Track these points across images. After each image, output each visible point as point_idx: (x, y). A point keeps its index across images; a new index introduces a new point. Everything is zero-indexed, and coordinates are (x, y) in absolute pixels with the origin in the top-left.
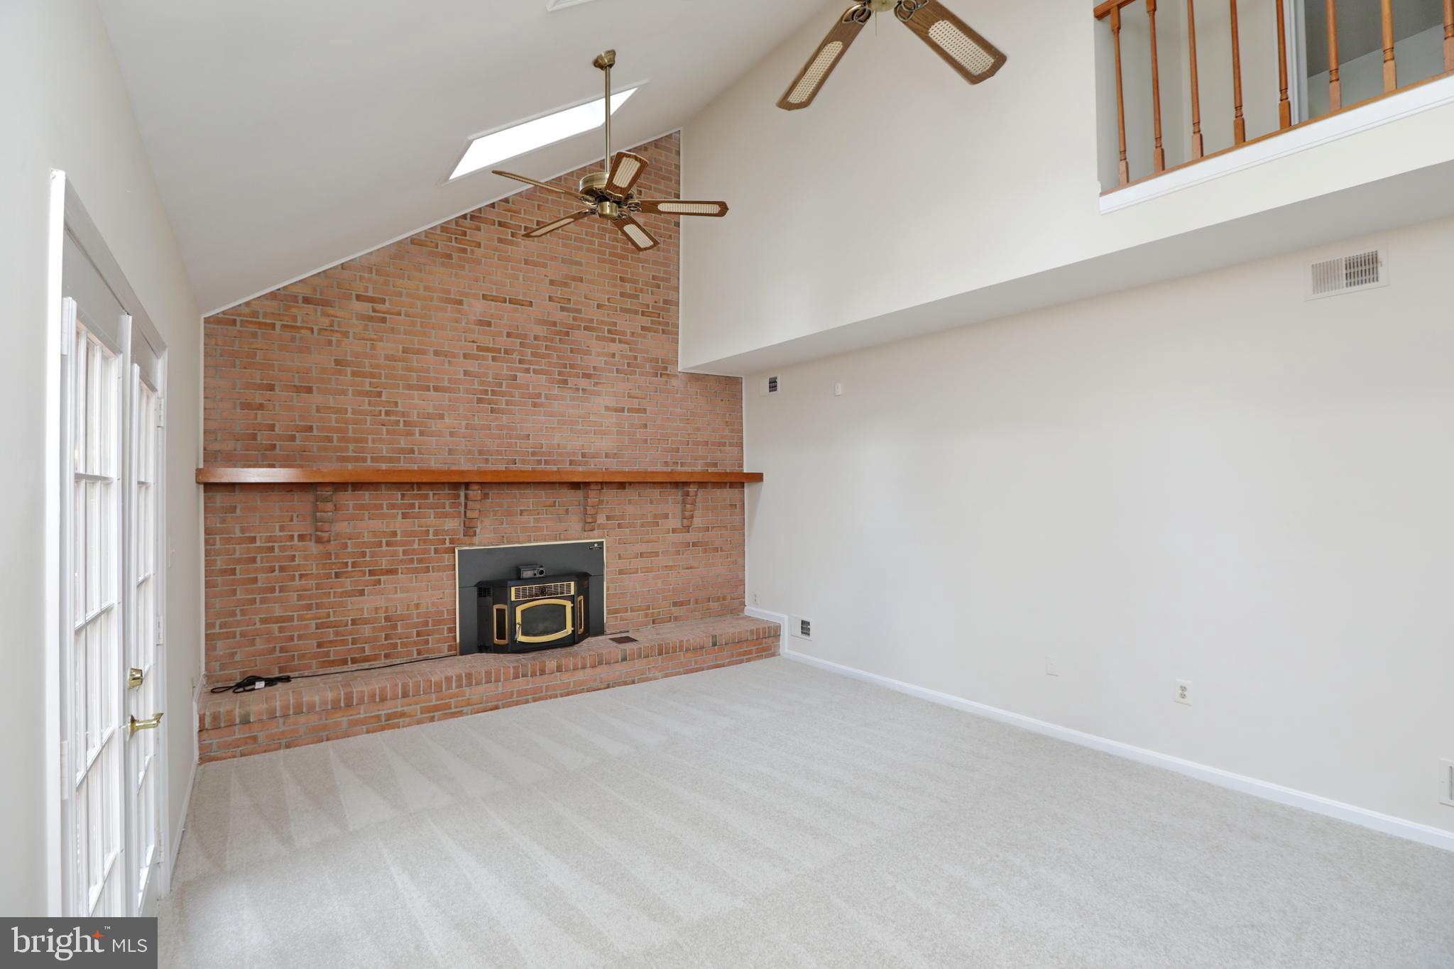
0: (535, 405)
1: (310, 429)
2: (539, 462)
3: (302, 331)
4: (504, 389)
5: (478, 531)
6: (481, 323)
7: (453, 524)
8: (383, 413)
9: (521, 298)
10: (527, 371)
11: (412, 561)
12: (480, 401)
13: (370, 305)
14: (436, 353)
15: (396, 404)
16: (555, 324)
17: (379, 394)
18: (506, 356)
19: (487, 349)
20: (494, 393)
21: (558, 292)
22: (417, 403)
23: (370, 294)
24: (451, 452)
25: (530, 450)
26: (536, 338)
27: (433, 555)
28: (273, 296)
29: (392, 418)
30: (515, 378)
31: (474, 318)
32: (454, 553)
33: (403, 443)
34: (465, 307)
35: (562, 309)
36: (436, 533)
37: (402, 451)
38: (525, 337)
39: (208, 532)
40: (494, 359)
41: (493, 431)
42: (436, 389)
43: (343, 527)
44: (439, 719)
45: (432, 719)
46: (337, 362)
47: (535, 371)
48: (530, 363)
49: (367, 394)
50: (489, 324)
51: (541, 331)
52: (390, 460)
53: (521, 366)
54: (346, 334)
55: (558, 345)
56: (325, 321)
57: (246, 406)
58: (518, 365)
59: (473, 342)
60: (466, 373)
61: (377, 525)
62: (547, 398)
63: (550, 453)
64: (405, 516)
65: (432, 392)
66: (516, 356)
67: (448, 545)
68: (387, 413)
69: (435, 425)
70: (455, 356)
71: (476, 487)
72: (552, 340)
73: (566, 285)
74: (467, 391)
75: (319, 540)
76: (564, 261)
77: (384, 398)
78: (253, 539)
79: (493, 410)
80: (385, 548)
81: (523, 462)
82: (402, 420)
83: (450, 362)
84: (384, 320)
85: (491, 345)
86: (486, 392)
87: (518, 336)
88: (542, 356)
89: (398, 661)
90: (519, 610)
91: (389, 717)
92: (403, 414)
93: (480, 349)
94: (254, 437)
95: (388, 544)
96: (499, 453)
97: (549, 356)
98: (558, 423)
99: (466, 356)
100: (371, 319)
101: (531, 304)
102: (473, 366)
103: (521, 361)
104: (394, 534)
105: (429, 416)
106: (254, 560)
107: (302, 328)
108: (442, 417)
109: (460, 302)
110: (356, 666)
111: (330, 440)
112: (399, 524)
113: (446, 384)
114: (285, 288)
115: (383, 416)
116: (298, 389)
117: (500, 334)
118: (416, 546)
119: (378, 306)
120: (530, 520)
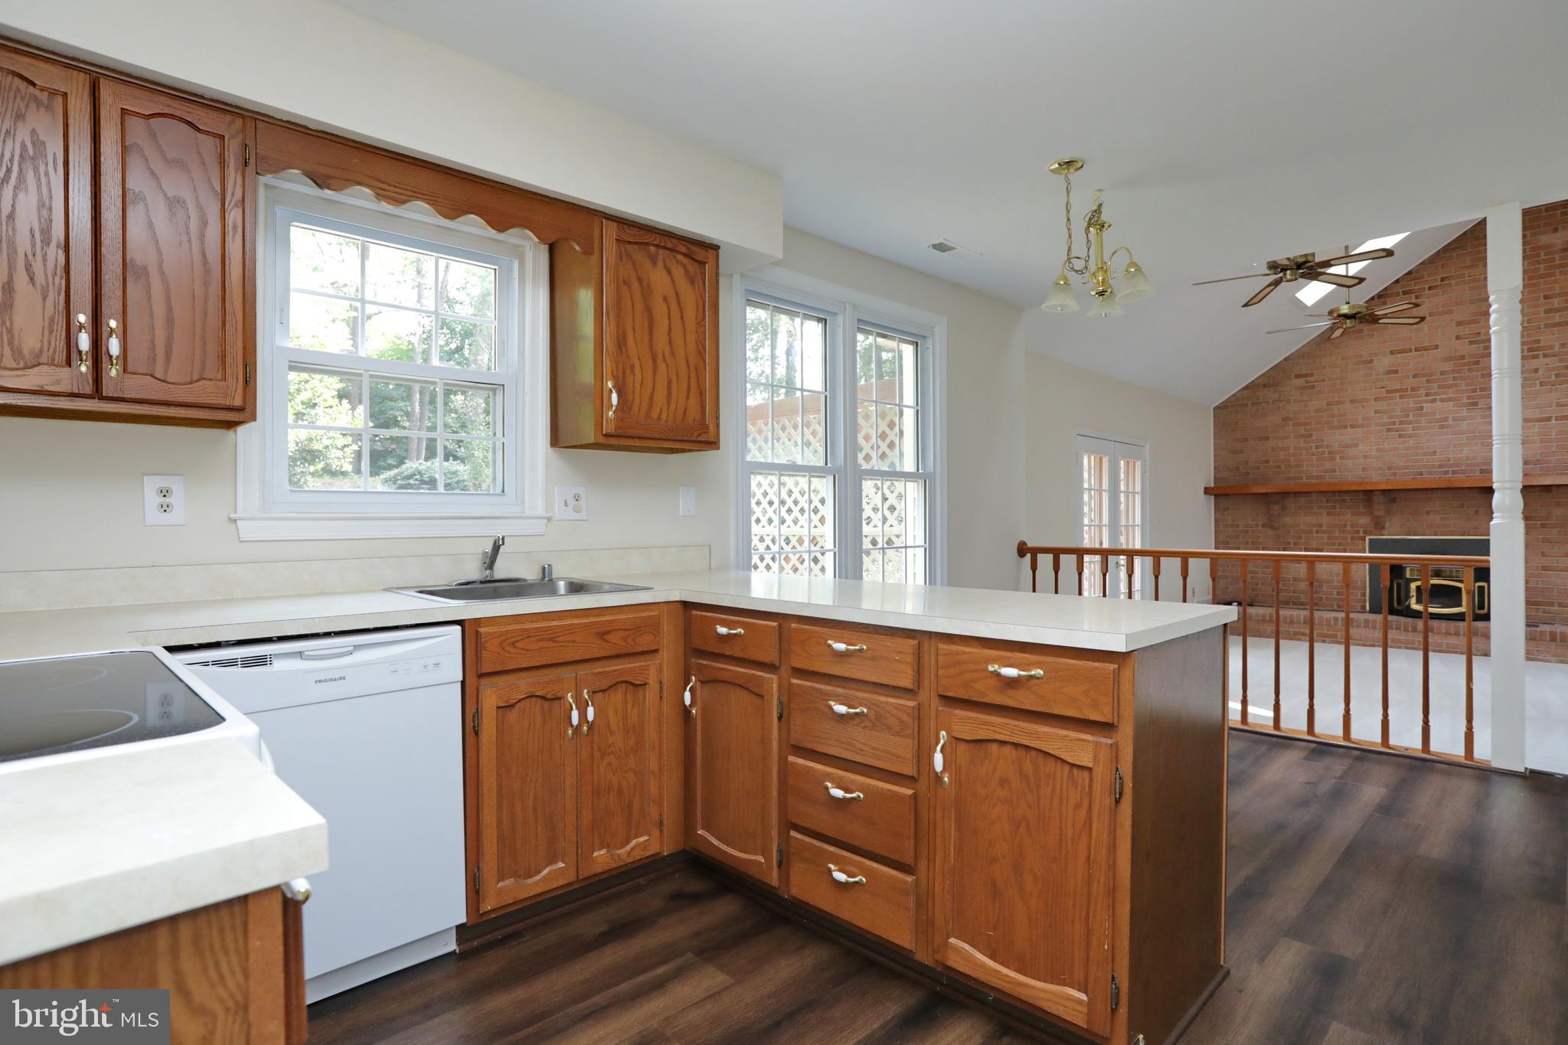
0: (1442, 427)
1: (1268, 461)
2: (1446, 473)
3: (1263, 405)
4: (1411, 418)
5: (1387, 526)
6: (1389, 372)
7: (1364, 520)
8: (1314, 447)
9: (1426, 345)
10: (1434, 401)
11: (1334, 544)
12: (1388, 430)
13: (1304, 379)
14: (1352, 402)
15: (1323, 441)
16: (1463, 357)
17: (1311, 435)
18: (1413, 393)
19: (1395, 391)
20: (1401, 423)
21: (1466, 330)
22: (1337, 438)
23: (1304, 372)
24: (1364, 469)
25: (1437, 463)
26: (1442, 373)
27: (1349, 540)
28: (1246, 388)
29: (1320, 450)
30: (1422, 408)
31: (1382, 370)
32: (1365, 540)
33: (1328, 465)
34: (1375, 363)
35: (1471, 343)
36: (1352, 526)
37: (1327, 471)
38: (1431, 375)
39: (1216, 521)
40: (1401, 397)
41: (1400, 452)
42: (1352, 427)
43: (1288, 520)
44: (1329, 643)
45: (1324, 642)
46: (1284, 419)
47: (1442, 400)
48: (1437, 394)
49: (1303, 436)
50: (1396, 372)
51: (1448, 366)
52: (1319, 477)
53: (1427, 398)
54: (1288, 401)
55: (1467, 374)
56: (1276, 396)
57: (1234, 452)
58: (1424, 398)
59: (1382, 388)
60: (1376, 412)
61: (1309, 519)
62: (1454, 419)
63: (1458, 465)
64: (1328, 514)
65: (1349, 429)
66: (1422, 392)
67: (1361, 534)
68: (1317, 447)
69: (1351, 452)
70: (1365, 400)
71: (1378, 493)
72: (1459, 371)
73: (1474, 321)
74: (1378, 424)
75: (1272, 527)
76: (1471, 302)
77: (1314, 438)
78: (1238, 526)
79: (1400, 436)
80: (1315, 535)
81: (1430, 473)
82: (1326, 450)
83: (1363, 406)
84: (1313, 387)
85: (1398, 388)
86: (1394, 423)
87: (1424, 376)
88: (1450, 387)
89: (1321, 608)
90: (1413, 586)
91: (1295, 633)
92: (1328, 446)
93: (1389, 392)
94: (1238, 469)
95: (1317, 532)
96: (1406, 467)
97: (1457, 385)
98: (1467, 439)
99: (1376, 399)
100: (1304, 388)
101: (1437, 347)
102: (1383, 406)
103: (1427, 395)
104: (1321, 525)
105: (1347, 446)
106: (1238, 537)
107: (1263, 402)
108: (1356, 445)
109: (1371, 361)
110: (1294, 607)
111: (1279, 467)
112: (1324, 519)
113: (1360, 421)
114: (1253, 382)
115: (1314, 450)
116: (1261, 439)
117: (1407, 377)
118: (1337, 534)
119: (1309, 379)
120: (1437, 519)
